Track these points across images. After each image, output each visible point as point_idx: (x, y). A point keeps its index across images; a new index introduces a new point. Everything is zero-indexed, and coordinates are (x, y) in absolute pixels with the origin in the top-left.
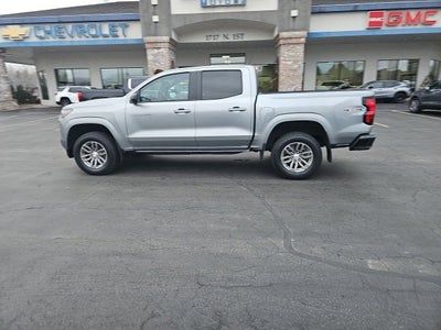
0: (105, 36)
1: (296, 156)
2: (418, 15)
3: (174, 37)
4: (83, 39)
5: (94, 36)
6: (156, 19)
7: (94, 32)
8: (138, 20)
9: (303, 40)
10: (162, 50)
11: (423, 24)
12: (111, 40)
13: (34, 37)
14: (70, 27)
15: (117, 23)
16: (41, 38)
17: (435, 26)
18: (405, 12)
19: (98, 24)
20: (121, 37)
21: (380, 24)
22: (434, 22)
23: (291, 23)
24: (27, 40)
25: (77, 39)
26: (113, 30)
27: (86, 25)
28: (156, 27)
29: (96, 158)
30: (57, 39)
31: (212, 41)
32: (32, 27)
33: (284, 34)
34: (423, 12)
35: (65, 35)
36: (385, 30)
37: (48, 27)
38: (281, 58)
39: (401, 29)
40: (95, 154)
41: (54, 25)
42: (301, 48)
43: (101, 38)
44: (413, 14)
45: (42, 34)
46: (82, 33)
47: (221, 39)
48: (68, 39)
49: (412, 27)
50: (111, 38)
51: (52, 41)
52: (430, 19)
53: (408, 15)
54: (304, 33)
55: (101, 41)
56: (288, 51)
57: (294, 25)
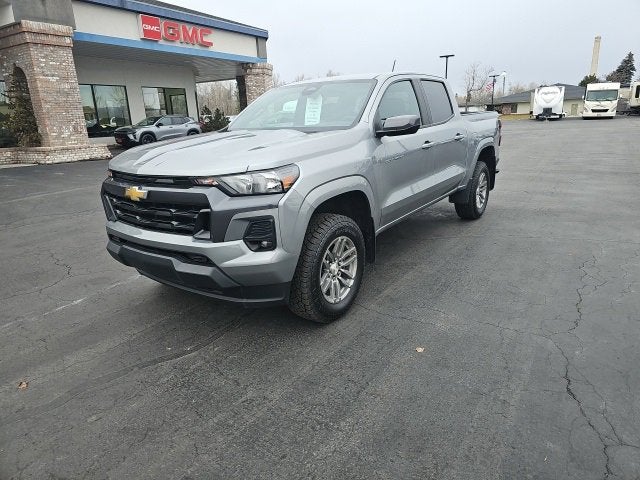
2: (194, 32)
9: (68, 41)
11: (201, 45)
17: (211, 49)
18: (181, 25)
21: (158, 35)
22: (211, 44)
33: (34, 25)
34: (199, 29)
36: (163, 46)
39: (178, 47)
42: (68, 57)
44: (190, 29)
49: (190, 46)
52: (205, 39)
53: (184, 28)
54: (68, 30)
56: (45, 57)
57: (46, 12)
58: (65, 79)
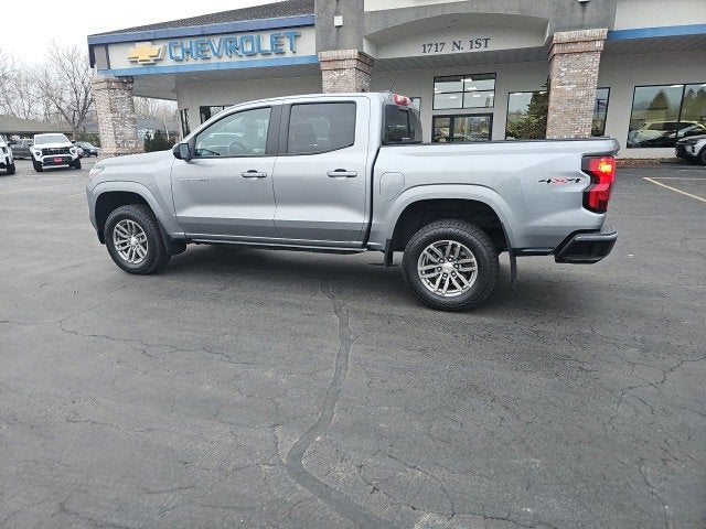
0: (266, 54)
1: (448, 266)
3: (366, 50)
4: (235, 59)
5: (249, 55)
6: (338, 21)
7: (248, 48)
8: (313, 25)
9: (599, 45)
10: (346, 72)
12: (273, 60)
13: (169, 59)
14: (216, 41)
15: (282, 32)
16: (178, 60)
19: (255, 35)
20: (289, 54)
23: (579, 13)
24: (159, 65)
25: (225, 59)
26: (276, 43)
27: (239, 37)
28: (338, 35)
29: (135, 246)
30: (200, 61)
31: (432, 53)
32: (167, 43)
33: (564, 36)
35: (210, 54)
37: (187, 44)
38: (554, 80)
40: (134, 239)
41: (194, 40)
42: (594, 62)
43: (259, 57)
45: (179, 54)
46: (233, 50)
47: (448, 50)
48: (214, 60)
50: (273, 56)
51: (193, 64)
54: (602, 32)
55: (259, 61)
56: (569, 66)
57: (583, 18)
58: (584, 85)
